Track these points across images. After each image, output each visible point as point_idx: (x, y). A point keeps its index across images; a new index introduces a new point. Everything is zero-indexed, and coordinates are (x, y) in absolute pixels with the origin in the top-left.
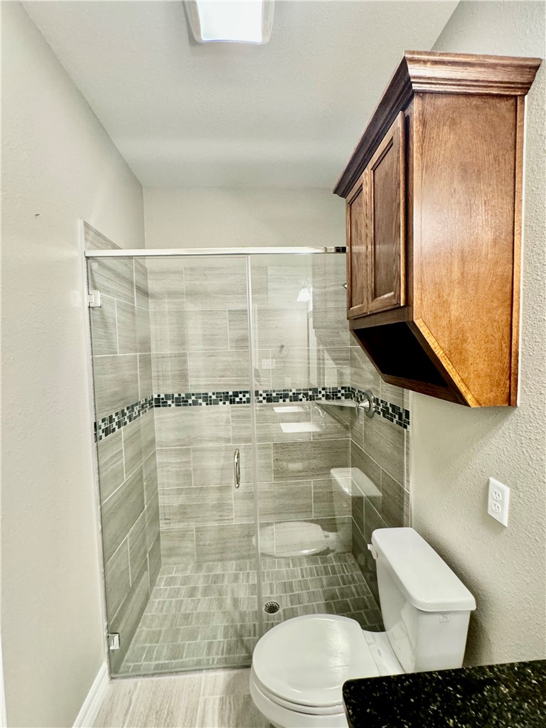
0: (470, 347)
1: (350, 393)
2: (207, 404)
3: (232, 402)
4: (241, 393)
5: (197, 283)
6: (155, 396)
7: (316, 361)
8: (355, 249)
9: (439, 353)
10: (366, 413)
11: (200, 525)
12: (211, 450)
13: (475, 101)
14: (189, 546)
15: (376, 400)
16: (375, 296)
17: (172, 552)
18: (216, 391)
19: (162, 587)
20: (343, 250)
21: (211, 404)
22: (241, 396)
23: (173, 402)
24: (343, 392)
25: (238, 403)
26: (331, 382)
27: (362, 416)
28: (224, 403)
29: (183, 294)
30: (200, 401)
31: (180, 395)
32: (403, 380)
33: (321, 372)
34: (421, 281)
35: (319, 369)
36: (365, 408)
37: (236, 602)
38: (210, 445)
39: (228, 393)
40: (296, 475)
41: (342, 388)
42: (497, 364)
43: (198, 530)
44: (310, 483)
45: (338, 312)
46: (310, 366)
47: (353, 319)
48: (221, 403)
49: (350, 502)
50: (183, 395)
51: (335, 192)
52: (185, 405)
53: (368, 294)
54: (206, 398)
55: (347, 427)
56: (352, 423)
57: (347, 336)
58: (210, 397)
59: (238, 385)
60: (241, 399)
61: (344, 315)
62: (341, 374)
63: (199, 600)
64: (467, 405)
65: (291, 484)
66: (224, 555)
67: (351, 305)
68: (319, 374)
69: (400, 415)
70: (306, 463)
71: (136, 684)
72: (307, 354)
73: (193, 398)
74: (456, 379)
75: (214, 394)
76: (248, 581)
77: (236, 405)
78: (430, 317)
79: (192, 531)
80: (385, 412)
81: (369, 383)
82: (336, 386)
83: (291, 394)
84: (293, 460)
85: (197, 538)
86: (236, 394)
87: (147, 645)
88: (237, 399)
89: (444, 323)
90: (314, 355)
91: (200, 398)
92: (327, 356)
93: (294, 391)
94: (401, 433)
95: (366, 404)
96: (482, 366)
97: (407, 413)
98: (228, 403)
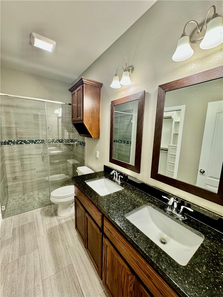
0: (93, 128)
1: (72, 141)
2: (26, 144)
3: (35, 143)
4: (38, 140)
5: (21, 104)
6: (4, 141)
7: (61, 132)
8: (74, 104)
9: (88, 129)
10: (76, 145)
11: (23, 182)
12: (27, 158)
13: (94, 87)
14: (20, 189)
15: (79, 142)
16: (77, 117)
17: (12, 192)
18: (29, 140)
19: (11, 201)
20: (71, 104)
21: (27, 144)
22: (38, 141)
23: (11, 143)
24: (70, 140)
25: (37, 143)
26: (66, 137)
27: (75, 146)
28: (32, 143)
29: (15, 106)
30: (23, 143)
31: (14, 141)
32: (83, 135)
33: (63, 135)
34: (85, 115)
35: (62, 134)
36: (76, 144)
37: (39, 199)
38: (27, 156)
39: (33, 140)
40: (57, 163)
41: (70, 139)
42: (97, 131)
43: (23, 183)
44: (61, 166)
45: (69, 118)
46: (59, 133)
47: (73, 121)
48: (31, 143)
49: (72, 165)
50: (16, 141)
51: (69, 90)
52: (17, 144)
53: (76, 116)
54: (25, 142)
55: (71, 150)
56: (73, 149)
57: (71, 125)
58: (27, 141)
59: (37, 138)
60: (38, 142)
61: (71, 119)
62: (69, 135)
63: (27, 201)
64: (92, 137)
65: (55, 166)
66: (33, 190)
67: (72, 118)
68: (62, 135)
69: (84, 144)
70: (60, 160)
71: (12, 217)
72: (57, 129)
73: (20, 142)
74: (91, 133)
75: (28, 140)
76: (42, 194)
77: (36, 144)
78: (86, 123)
79: (21, 184)
80: (81, 144)
81: (77, 137)
82: (68, 139)
83: (55, 141)
84: (56, 160)
85: (23, 186)
86: (36, 141)
87: (12, 212)
88: (37, 142)
89: (89, 124)
90: (60, 130)
91: (23, 142)
92: (65, 130)
93: (56, 140)
94: (84, 148)
95: (76, 143)
96: (95, 132)
97: (85, 143)
98: (33, 143)
